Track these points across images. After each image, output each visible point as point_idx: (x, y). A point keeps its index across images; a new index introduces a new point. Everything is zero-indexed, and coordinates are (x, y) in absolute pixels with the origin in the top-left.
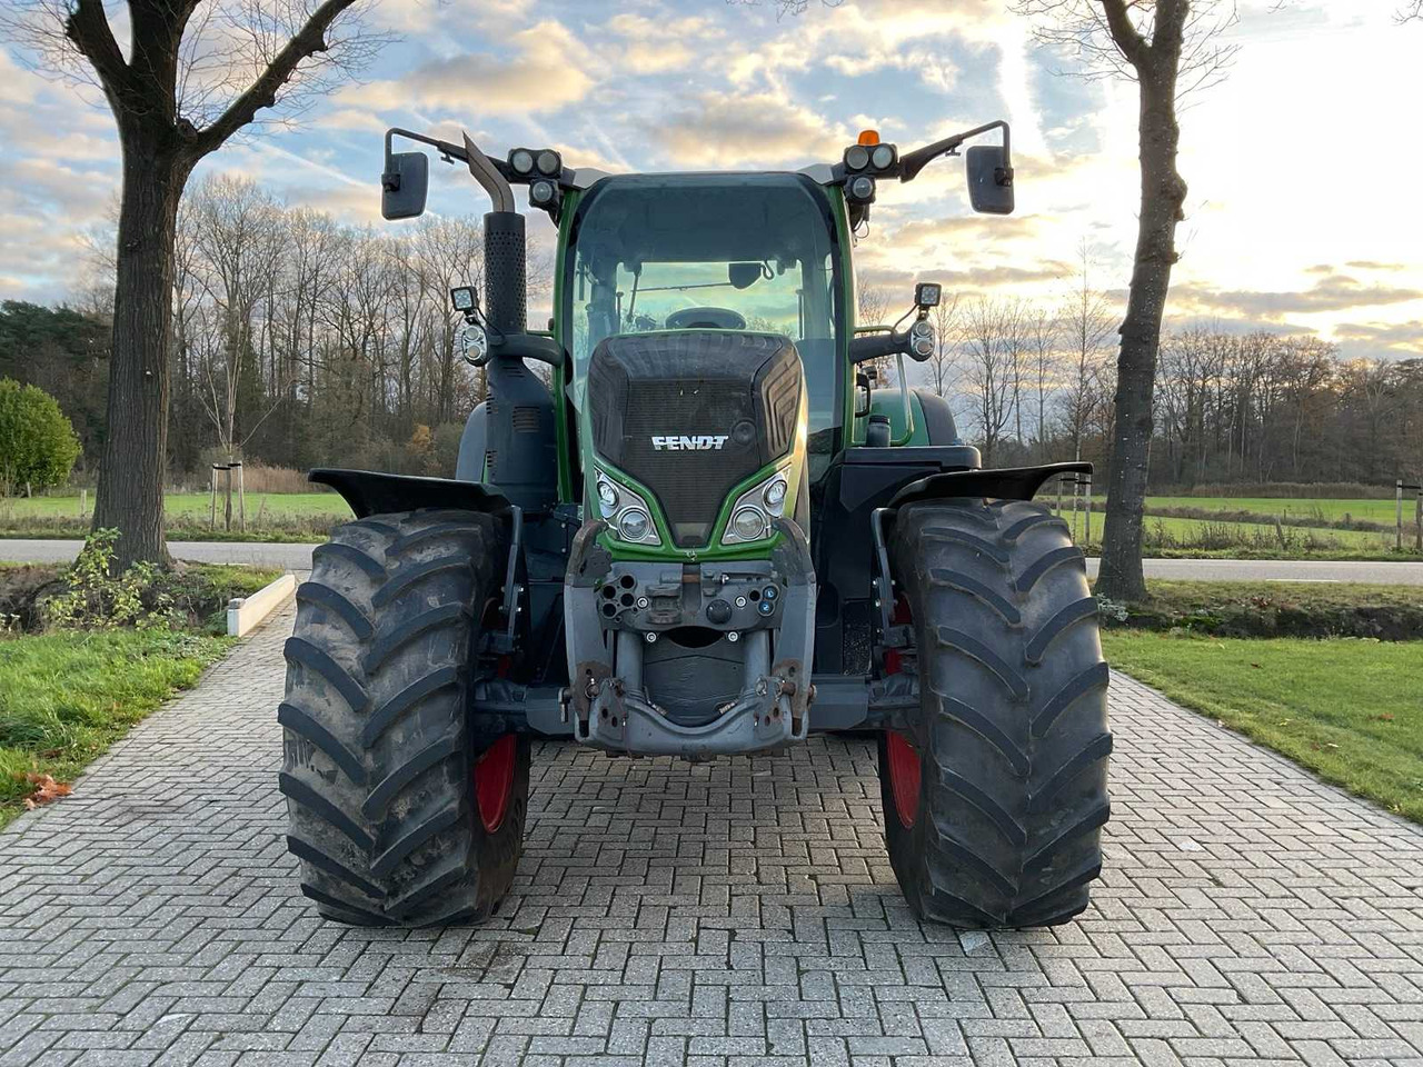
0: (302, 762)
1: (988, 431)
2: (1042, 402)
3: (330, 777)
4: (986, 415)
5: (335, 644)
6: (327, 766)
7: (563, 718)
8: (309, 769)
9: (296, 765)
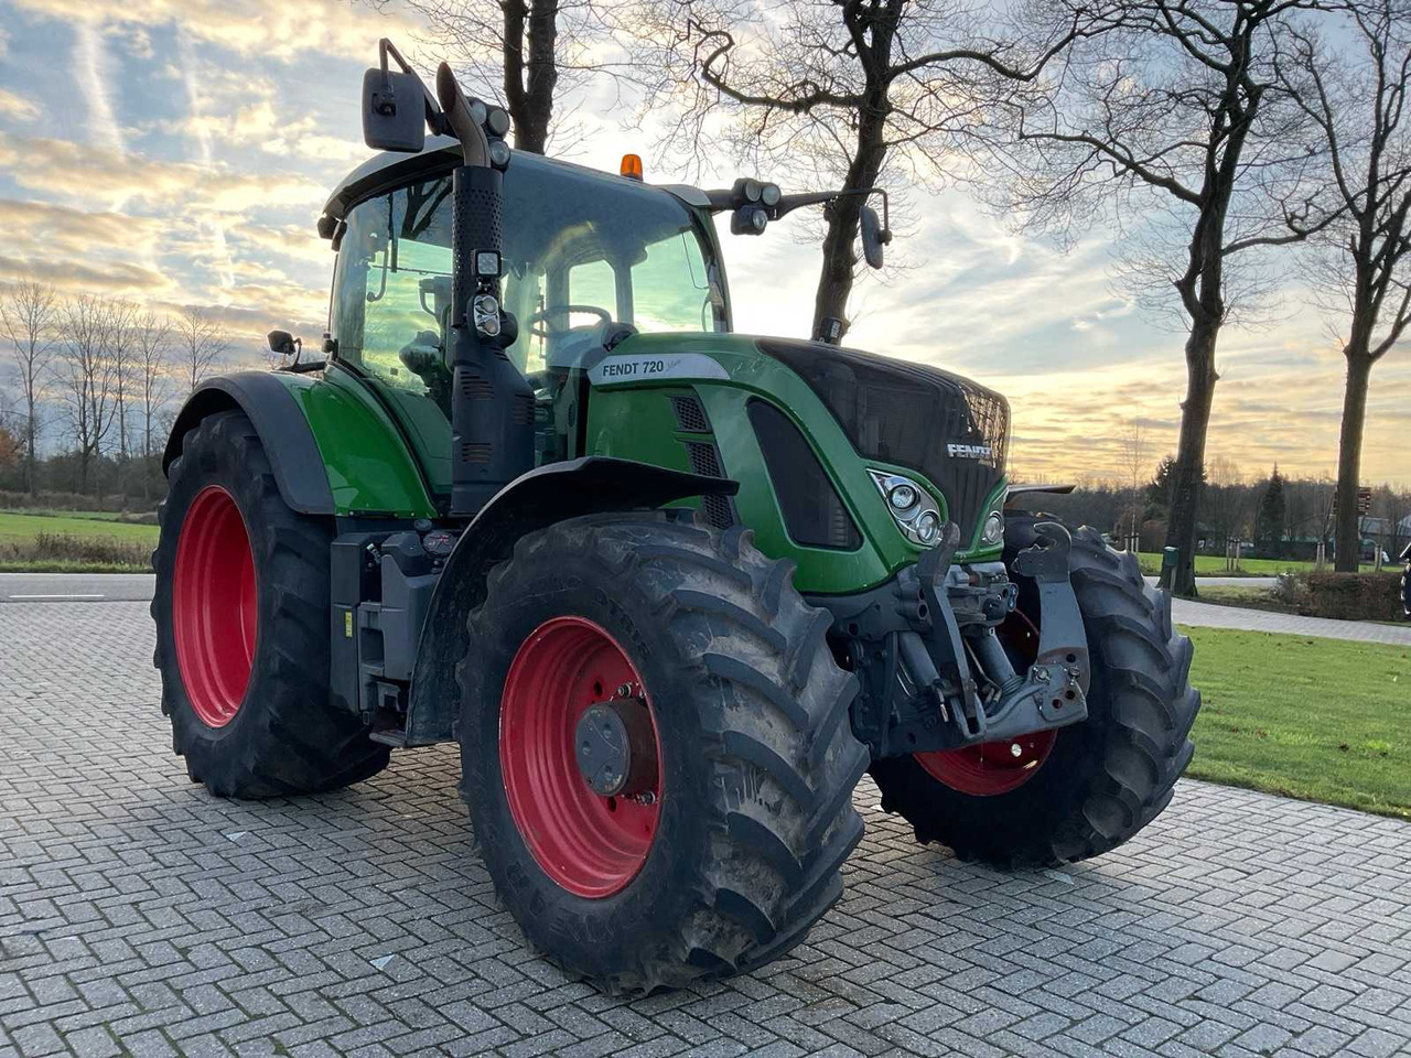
0: (749, 796)
1: (86, 441)
2: (149, 415)
3: (775, 810)
4: (83, 424)
5: (754, 658)
6: (774, 798)
7: (946, 719)
8: (757, 804)
9: (743, 802)
